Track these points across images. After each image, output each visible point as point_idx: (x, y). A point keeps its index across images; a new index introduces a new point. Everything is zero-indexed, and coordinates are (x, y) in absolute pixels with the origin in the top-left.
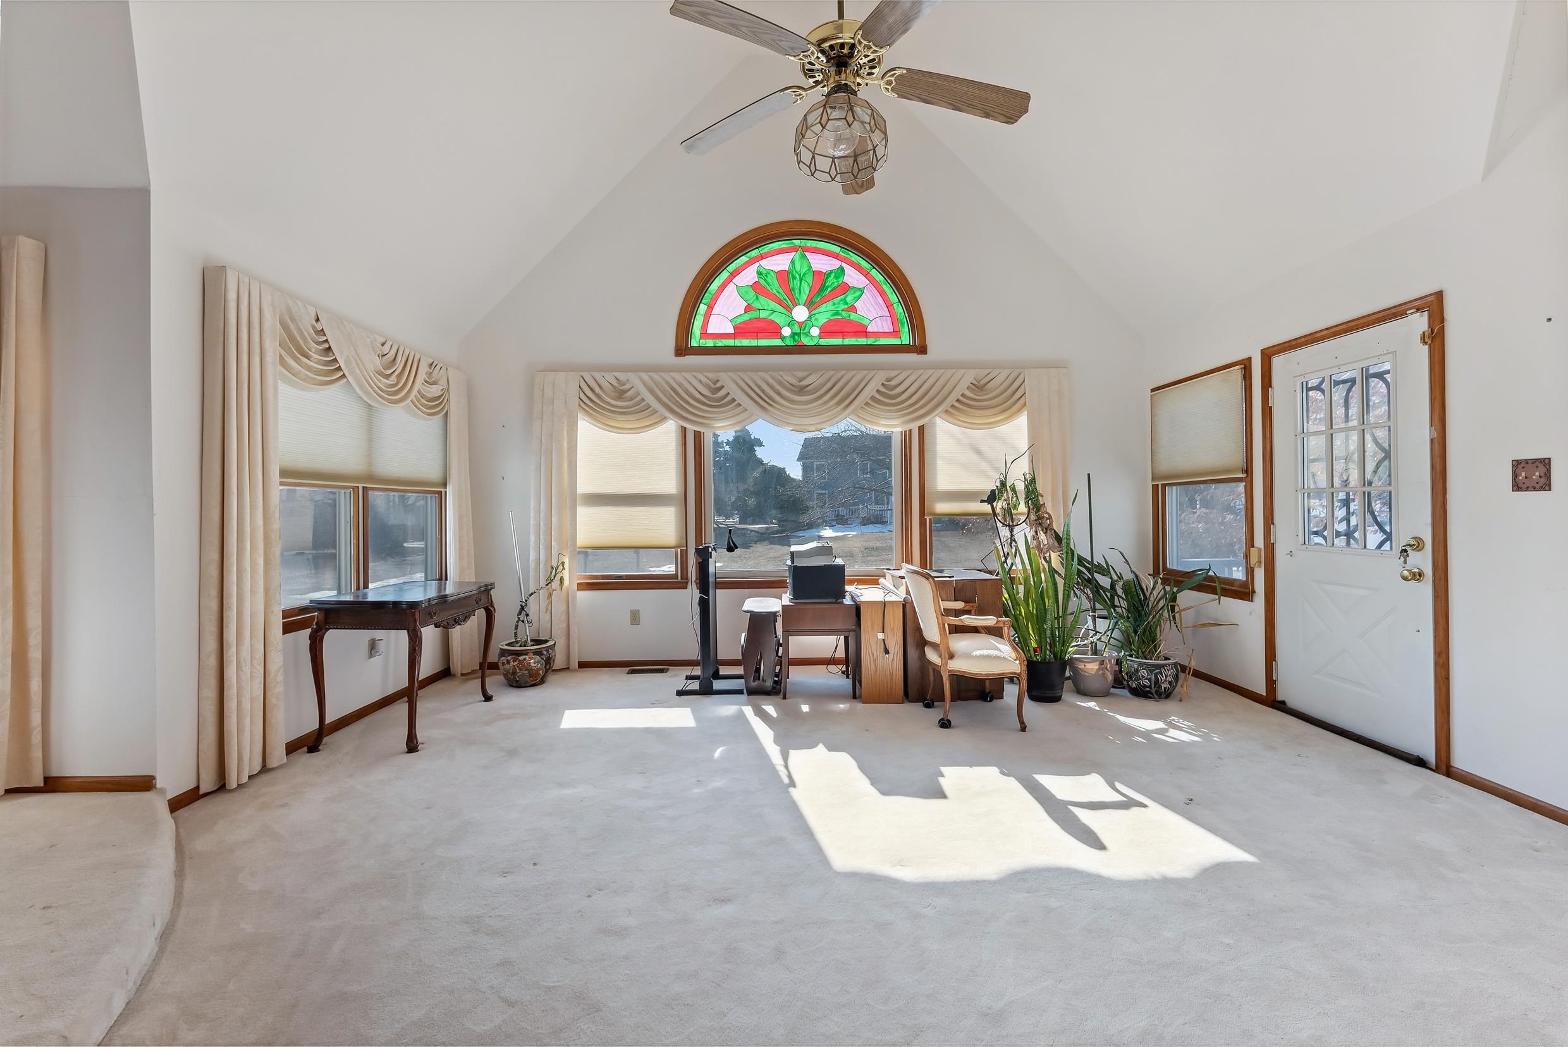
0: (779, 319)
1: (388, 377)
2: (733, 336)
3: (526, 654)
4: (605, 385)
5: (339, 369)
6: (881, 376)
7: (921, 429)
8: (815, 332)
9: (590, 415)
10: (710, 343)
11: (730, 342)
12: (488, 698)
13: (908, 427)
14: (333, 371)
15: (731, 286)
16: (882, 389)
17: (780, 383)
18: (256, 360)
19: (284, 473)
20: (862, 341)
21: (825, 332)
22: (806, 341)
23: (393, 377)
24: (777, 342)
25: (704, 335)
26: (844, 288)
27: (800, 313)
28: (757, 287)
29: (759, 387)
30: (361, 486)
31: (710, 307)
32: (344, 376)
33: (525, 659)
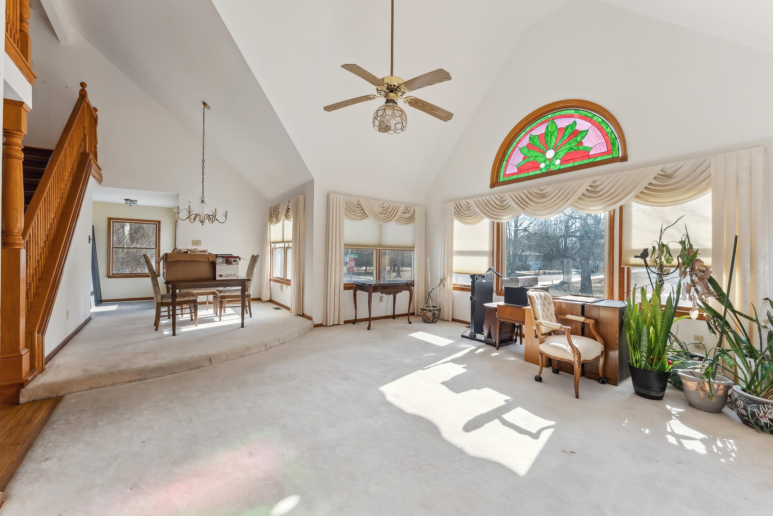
0: (539, 159)
1: (385, 214)
2: (517, 173)
3: (426, 310)
4: (463, 205)
5: (366, 214)
6: (589, 181)
7: (621, 208)
8: (558, 162)
9: (458, 218)
10: (507, 179)
11: (515, 177)
12: (410, 323)
13: (611, 208)
14: (364, 215)
15: (517, 148)
16: (590, 189)
17: (530, 194)
18: (338, 216)
19: (345, 245)
20: (586, 161)
21: (563, 161)
22: (553, 168)
23: (387, 214)
24: (538, 172)
25: (505, 175)
26: (576, 133)
27: (550, 154)
28: (530, 146)
29: (521, 198)
30: (378, 249)
31: (508, 162)
32: (368, 216)
33: (425, 312)
